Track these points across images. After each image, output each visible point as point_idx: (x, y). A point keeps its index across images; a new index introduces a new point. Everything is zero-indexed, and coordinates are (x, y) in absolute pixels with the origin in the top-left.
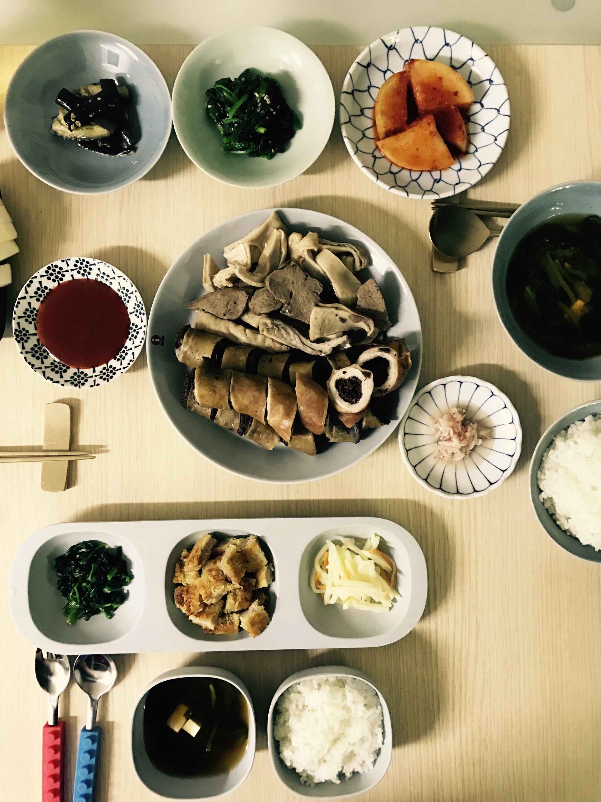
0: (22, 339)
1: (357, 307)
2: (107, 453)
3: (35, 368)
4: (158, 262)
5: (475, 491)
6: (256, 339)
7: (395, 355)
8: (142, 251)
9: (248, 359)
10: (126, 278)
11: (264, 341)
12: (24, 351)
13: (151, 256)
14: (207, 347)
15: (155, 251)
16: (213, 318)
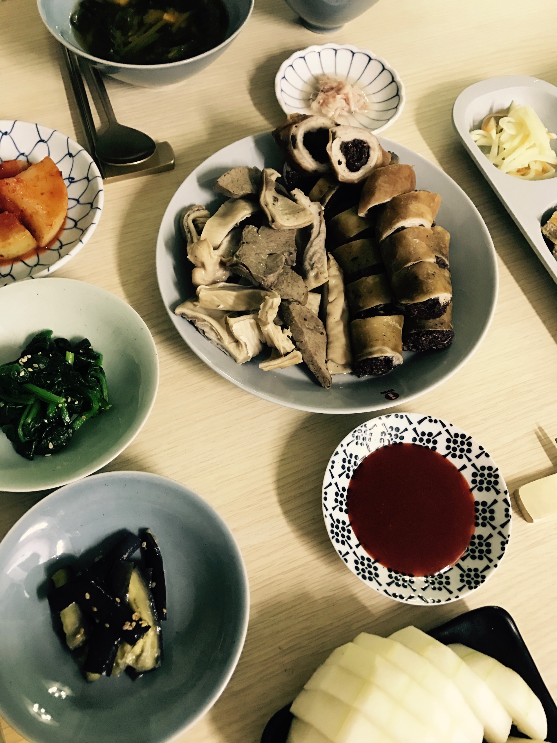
0: (477, 576)
1: (254, 192)
2: (543, 428)
3: (505, 538)
4: (283, 455)
5: (384, 69)
6: (336, 286)
7: (296, 127)
8: (278, 481)
9: (368, 276)
10: (330, 464)
11: (335, 276)
12: (491, 565)
13: (279, 467)
14: (375, 325)
15: (271, 464)
16: (331, 345)
